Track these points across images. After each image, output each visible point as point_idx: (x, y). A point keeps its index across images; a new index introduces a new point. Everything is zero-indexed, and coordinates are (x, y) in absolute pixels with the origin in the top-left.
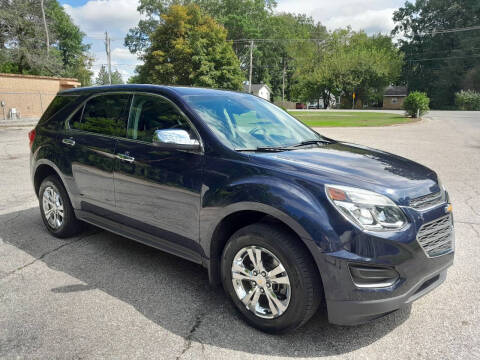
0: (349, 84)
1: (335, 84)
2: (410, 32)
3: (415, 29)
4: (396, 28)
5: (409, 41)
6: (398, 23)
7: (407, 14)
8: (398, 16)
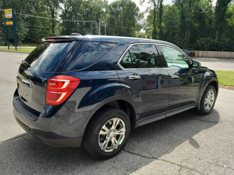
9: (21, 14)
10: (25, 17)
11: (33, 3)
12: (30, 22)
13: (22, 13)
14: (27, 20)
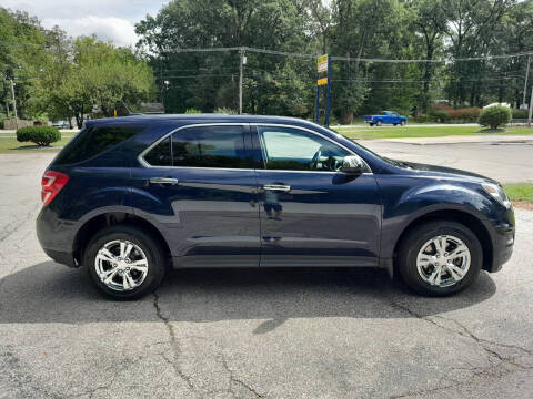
0: (107, 100)
1: (91, 100)
2: (155, 46)
3: (159, 44)
4: (140, 41)
5: (155, 55)
6: (142, 37)
7: (149, 28)
8: (140, 29)
9: (358, 59)
10: (367, 65)
11: (386, 33)
12: (376, 74)
13: (362, 56)
14: (370, 70)
